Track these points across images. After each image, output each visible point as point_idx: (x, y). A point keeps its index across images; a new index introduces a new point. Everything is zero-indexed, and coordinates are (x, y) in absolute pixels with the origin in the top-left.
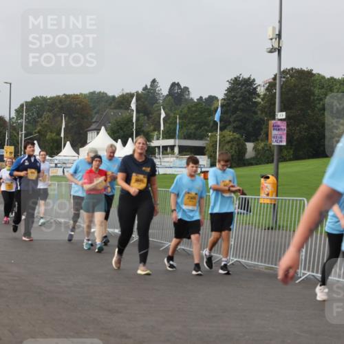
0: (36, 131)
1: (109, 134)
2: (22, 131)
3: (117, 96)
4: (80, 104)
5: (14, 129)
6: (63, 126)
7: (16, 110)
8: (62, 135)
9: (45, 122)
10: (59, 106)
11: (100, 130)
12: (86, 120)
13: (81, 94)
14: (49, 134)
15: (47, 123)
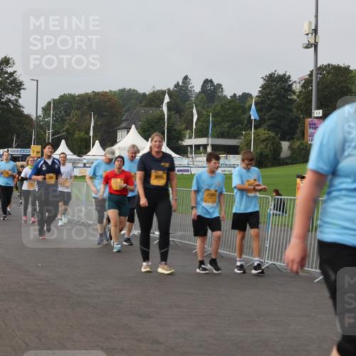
0: (64, 129)
1: (139, 133)
2: (49, 130)
3: (147, 93)
4: (109, 101)
5: (41, 127)
6: (92, 125)
7: (43, 108)
8: (91, 134)
9: (73, 120)
10: (88, 104)
11: (130, 128)
12: (115, 118)
13: (110, 91)
14: (77, 132)
15: (76, 122)
